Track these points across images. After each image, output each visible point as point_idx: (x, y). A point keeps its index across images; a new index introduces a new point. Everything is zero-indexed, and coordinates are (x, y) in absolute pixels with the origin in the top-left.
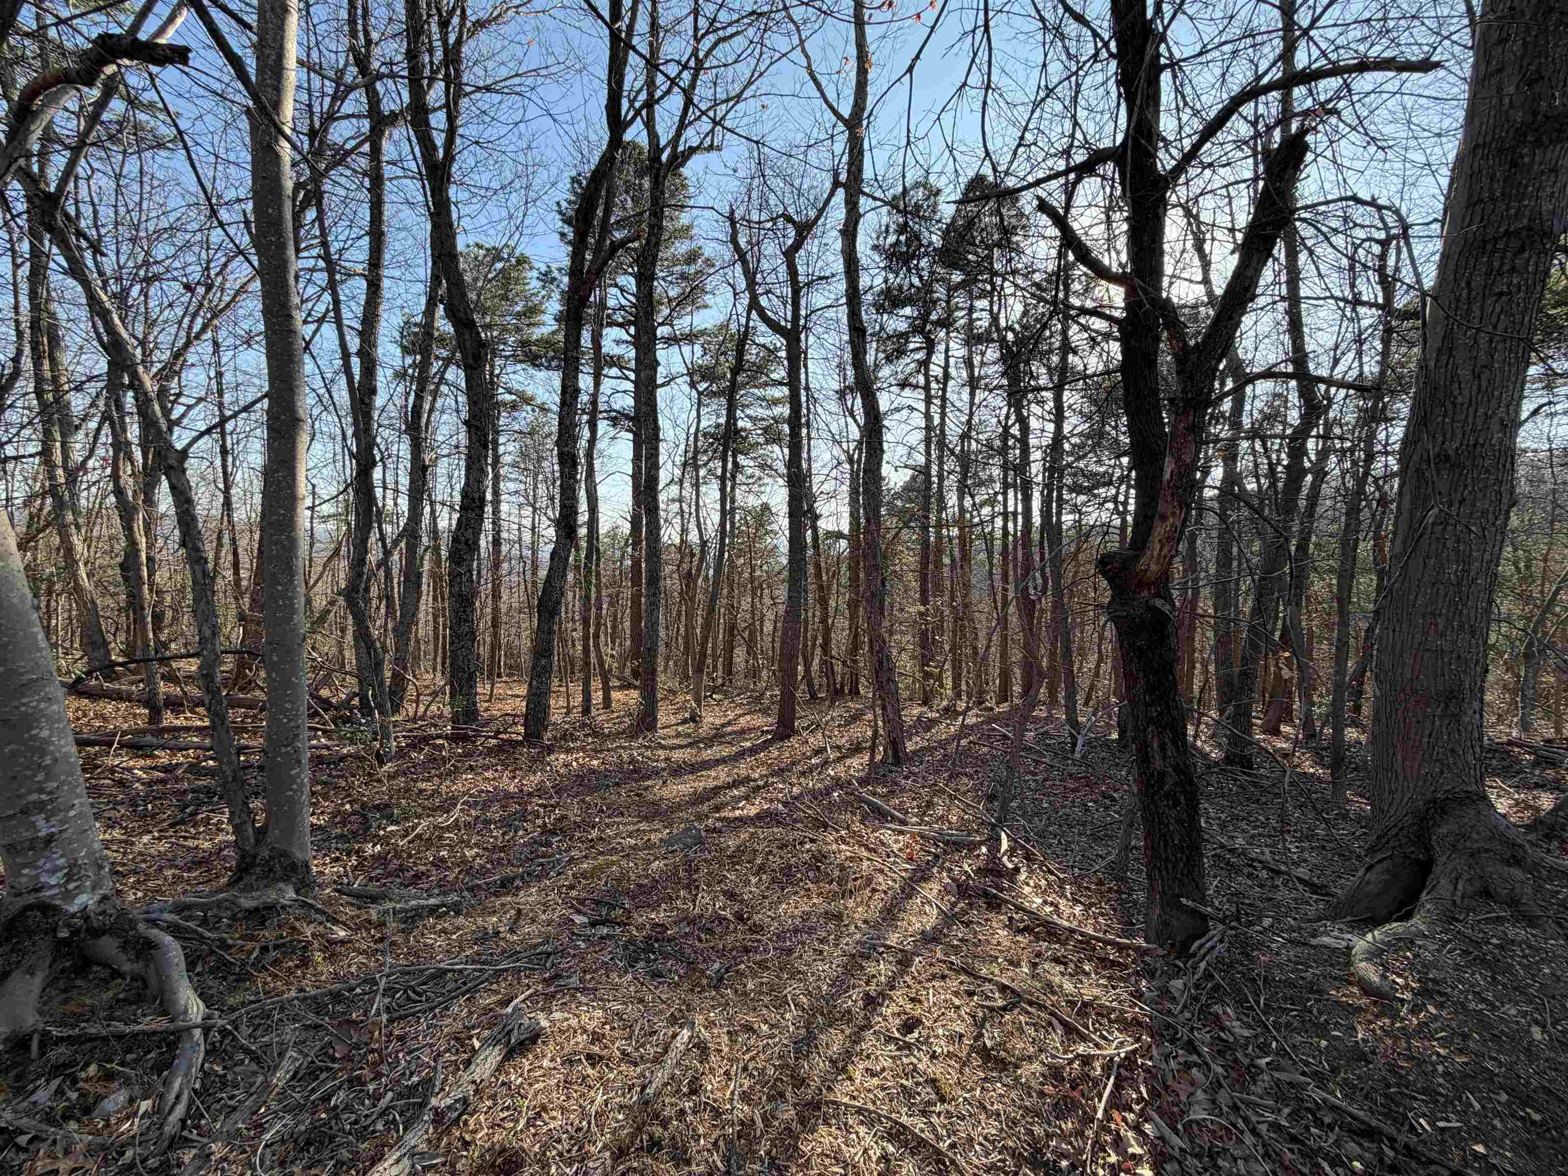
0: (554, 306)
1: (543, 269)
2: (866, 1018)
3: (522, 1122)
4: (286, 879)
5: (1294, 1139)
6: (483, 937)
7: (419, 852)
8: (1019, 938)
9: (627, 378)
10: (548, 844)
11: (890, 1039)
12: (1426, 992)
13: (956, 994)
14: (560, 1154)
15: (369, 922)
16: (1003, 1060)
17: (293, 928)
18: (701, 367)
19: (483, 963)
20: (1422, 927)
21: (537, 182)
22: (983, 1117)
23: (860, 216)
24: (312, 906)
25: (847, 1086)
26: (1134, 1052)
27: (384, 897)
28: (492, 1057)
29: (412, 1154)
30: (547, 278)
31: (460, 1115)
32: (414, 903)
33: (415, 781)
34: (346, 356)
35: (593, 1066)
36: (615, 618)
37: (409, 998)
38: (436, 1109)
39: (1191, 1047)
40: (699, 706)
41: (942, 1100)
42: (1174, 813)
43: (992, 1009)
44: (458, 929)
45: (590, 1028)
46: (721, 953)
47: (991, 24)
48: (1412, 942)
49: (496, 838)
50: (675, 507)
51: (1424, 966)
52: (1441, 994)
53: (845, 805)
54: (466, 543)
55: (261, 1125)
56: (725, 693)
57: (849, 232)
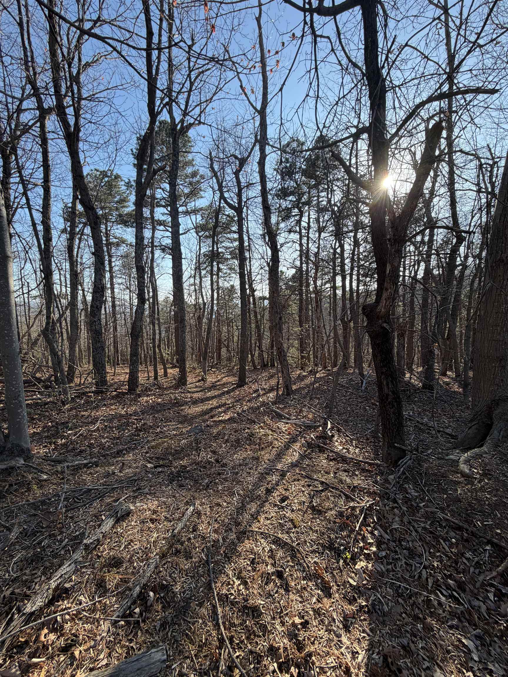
0: (133, 198)
1: (127, 181)
2: (266, 497)
3: (123, 546)
4: (19, 456)
5: (431, 532)
6: (108, 475)
7: (81, 442)
8: (331, 463)
9: (168, 231)
10: (139, 435)
11: (275, 505)
12: (486, 474)
13: (303, 486)
14: (138, 558)
15: (57, 471)
16: (320, 510)
17: (23, 476)
18: (200, 225)
19: (108, 485)
20: (486, 450)
21: (120, 141)
22: (311, 533)
23: (266, 156)
24: (31, 467)
25: (257, 525)
26: (373, 504)
27: (65, 461)
28: (110, 522)
29: (76, 562)
30: (128, 185)
31: (96, 546)
32: (77, 462)
33: (80, 412)
34: (34, 225)
35: (153, 523)
36: (169, 338)
37: (75, 502)
38: (86, 544)
39: (395, 501)
40: (205, 374)
41: (295, 527)
42: (392, 410)
43: (317, 491)
44: (97, 472)
45: (152, 508)
46: (209, 476)
47: (319, 67)
48: (482, 456)
49: (115, 434)
50: (192, 288)
51: (485, 464)
52: (490, 475)
53: (265, 413)
54: (97, 307)
55: (12, 555)
56: (217, 368)
57: (262, 163)
